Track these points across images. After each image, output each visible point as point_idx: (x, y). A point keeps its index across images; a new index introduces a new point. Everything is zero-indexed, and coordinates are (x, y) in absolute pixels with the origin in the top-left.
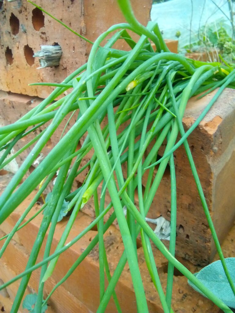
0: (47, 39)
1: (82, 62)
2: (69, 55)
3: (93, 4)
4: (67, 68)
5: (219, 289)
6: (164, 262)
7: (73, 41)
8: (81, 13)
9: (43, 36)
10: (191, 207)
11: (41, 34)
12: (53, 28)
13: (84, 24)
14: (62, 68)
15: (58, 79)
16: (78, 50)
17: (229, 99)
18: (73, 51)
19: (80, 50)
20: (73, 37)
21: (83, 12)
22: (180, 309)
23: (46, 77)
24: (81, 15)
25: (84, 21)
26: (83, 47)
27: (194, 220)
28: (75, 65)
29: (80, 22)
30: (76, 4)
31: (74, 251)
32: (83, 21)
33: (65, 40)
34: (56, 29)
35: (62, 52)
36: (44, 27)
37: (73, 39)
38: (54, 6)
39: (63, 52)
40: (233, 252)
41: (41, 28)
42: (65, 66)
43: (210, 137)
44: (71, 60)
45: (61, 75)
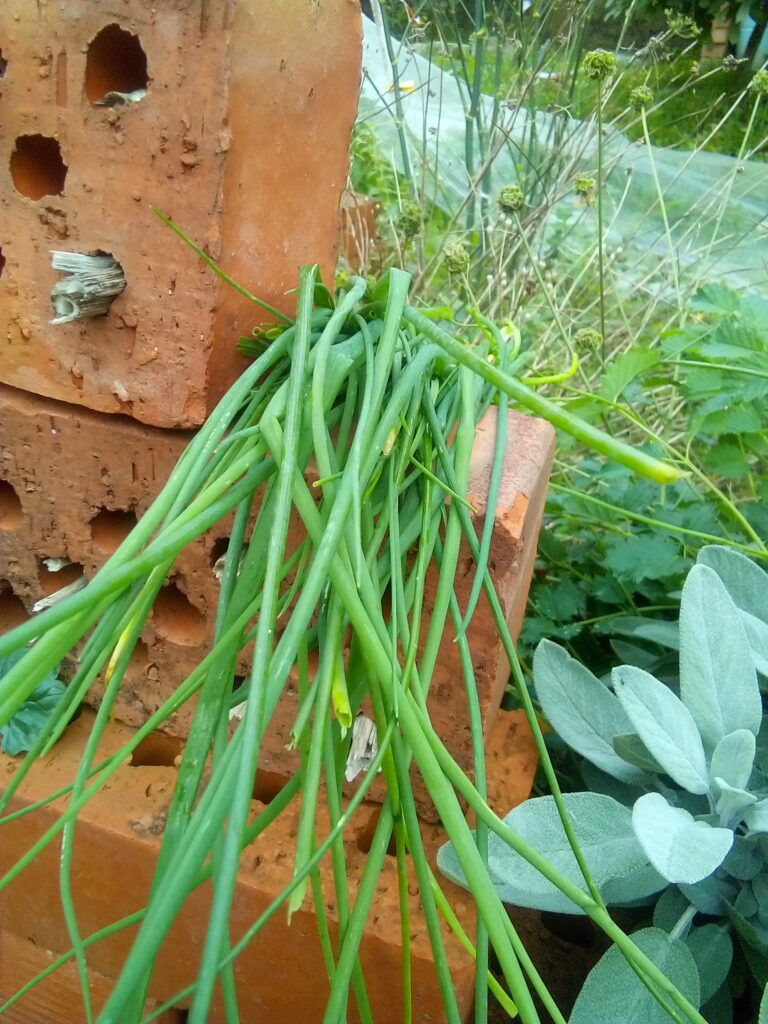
0: (68, 233)
1: (196, 325)
2: (153, 298)
3: (240, 185)
4: (138, 329)
5: (520, 871)
6: (360, 826)
7: (173, 266)
8: (215, 206)
9: (57, 221)
10: (446, 692)
11: (42, 211)
12: (100, 211)
13: (218, 234)
14: (119, 323)
15: (94, 348)
16: (188, 293)
17: (527, 445)
18: (170, 292)
19: (196, 295)
20: (176, 256)
21: (220, 204)
22: (421, 931)
23: (45, 334)
24: (214, 210)
25: (220, 227)
26: (206, 289)
27: (448, 722)
28: (172, 327)
29: (208, 227)
30: (199, 180)
31: (111, 831)
32: (217, 227)
33: (144, 255)
34: (110, 215)
35: (126, 284)
36: (61, 195)
37: (173, 260)
38: (112, 154)
39: (129, 285)
40: (503, 782)
41: (48, 196)
42: (130, 321)
43: (515, 545)
44: (156, 312)
45: (108, 341)
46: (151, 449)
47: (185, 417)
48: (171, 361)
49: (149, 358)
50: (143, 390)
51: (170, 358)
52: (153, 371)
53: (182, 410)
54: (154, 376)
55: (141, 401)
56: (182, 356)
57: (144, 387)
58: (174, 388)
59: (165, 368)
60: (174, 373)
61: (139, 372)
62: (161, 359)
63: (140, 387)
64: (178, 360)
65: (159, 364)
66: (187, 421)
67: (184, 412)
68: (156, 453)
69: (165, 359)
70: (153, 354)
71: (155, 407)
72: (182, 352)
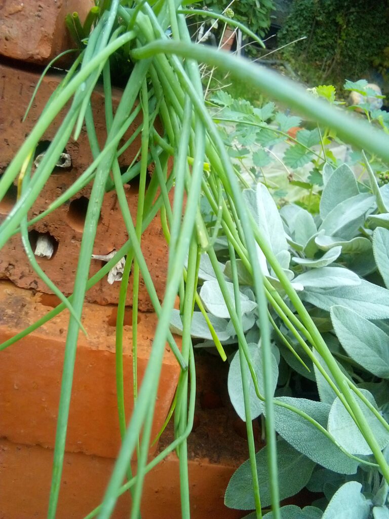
46: (4, 77)
47: (37, 51)
48: (31, 14)
49: (17, 10)
50: (9, 31)
51: (31, 11)
52: (18, 19)
53: (36, 47)
54: (18, 22)
55: (7, 39)
56: (40, 11)
57: (10, 30)
58: (31, 32)
59: (27, 18)
60: (33, 21)
61: (7, 19)
62: (25, 12)
63: (7, 29)
64: (37, 13)
65: (23, 15)
66: (38, 54)
67: (37, 48)
68: (7, 79)
69: (28, 12)
70: (19, 7)
71: (16, 44)
72: (40, 8)
